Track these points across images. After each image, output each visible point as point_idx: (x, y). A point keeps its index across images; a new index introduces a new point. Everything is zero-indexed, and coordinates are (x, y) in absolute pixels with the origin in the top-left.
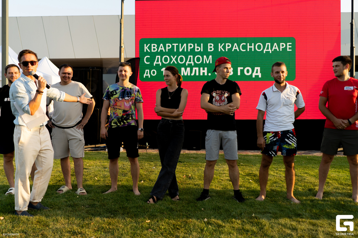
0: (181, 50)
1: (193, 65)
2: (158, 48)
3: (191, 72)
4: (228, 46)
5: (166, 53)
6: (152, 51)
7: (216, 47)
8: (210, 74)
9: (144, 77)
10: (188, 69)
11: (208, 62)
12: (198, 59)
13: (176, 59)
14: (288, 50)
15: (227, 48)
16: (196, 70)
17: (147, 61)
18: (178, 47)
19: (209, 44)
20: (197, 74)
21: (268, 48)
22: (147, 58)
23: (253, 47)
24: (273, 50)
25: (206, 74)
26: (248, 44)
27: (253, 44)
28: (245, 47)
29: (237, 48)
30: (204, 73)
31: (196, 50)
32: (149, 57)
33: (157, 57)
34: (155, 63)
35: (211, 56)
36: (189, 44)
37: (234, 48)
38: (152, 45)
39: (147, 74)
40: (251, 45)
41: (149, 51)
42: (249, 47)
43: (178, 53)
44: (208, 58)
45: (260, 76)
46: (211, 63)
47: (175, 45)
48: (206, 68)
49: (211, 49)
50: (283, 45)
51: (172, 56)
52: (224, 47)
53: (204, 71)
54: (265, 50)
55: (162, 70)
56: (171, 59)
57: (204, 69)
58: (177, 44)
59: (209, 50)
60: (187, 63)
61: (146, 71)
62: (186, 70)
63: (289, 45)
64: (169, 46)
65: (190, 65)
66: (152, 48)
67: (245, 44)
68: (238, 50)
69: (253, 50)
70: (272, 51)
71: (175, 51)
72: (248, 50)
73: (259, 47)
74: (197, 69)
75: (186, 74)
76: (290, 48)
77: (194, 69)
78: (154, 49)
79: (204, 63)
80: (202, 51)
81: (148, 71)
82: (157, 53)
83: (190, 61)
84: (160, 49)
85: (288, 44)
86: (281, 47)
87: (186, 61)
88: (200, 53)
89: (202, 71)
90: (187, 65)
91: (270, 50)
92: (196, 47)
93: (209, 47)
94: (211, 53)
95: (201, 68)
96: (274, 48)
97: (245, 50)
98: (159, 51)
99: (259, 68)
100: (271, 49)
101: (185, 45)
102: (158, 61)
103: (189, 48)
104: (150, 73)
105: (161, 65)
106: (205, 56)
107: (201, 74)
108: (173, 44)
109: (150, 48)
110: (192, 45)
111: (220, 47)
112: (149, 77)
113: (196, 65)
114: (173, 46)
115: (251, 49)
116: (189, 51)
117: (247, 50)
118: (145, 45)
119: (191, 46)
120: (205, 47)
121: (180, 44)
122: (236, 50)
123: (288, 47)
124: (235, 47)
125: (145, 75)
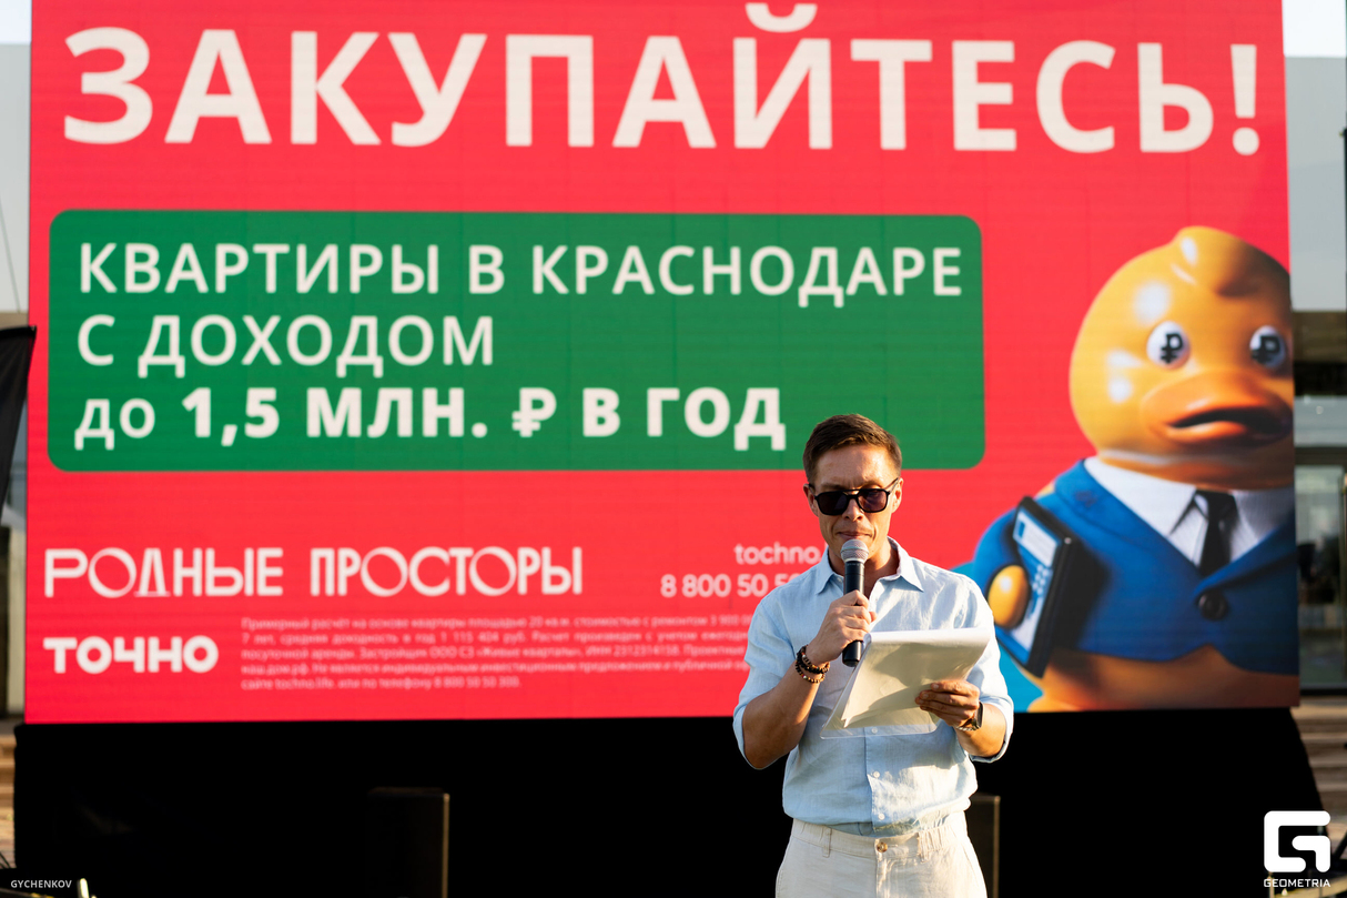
0: (304, 284)
1: (378, 372)
2: (165, 267)
3: (368, 415)
4: (591, 261)
5: (212, 303)
6: (132, 286)
7: (518, 269)
8: (480, 430)
9: (79, 444)
10: (351, 398)
11: (467, 358)
12: (411, 341)
13: (278, 340)
14: (940, 289)
15: (583, 273)
16: (394, 406)
17: (96, 348)
18: (286, 265)
19: (475, 252)
20: (405, 429)
21: (822, 279)
22: (97, 332)
23: (733, 270)
24: (852, 290)
25: (457, 429)
26: (708, 253)
27: (735, 253)
28: (687, 270)
29: (642, 276)
30: (443, 424)
31: (398, 287)
32: (108, 321)
33: (159, 322)
34: (147, 360)
35: (485, 325)
36: (356, 251)
37: (624, 276)
38: (132, 250)
39: (95, 424)
40: (722, 258)
41: (110, 287)
42: (710, 270)
43: (288, 303)
44: (468, 332)
45: (779, 443)
46: (487, 359)
47: (271, 251)
48: (457, 395)
49: (486, 279)
50: (909, 263)
51: (250, 322)
52: (566, 269)
53: (443, 411)
54: (807, 290)
55: (188, 403)
56: (245, 339)
57: (443, 399)
58: (284, 249)
59: (476, 287)
60: (346, 359)
61: (91, 405)
62: (334, 401)
63: (948, 262)
64: (232, 260)
65: (359, 376)
66: (132, 267)
67: (688, 251)
68: (649, 289)
69: (736, 288)
70: (847, 298)
71: (271, 286)
72: (708, 288)
73: (772, 271)
74: (404, 396)
75: (334, 430)
76: (949, 281)
77: (386, 396)
78: (142, 277)
79: (448, 359)
80: (433, 288)
81: (104, 405)
82: (159, 302)
83: (361, 349)
84: (177, 274)
85: (940, 254)
86: (900, 275)
87: (337, 348)
88: (419, 303)
89: (432, 411)
90: (341, 372)
91: (833, 289)
92: (399, 268)
93: (476, 269)
94: (485, 305)
95: (430, 395)
96: (857, 277)
97: (688, 290)
98: (171, 287)
99: (771, 396)
100: (844, 280)
101: (330, 253)
102: (163, 348)
103: (357, 272)
104: (115, 422)
105: (180, 372)
106: (451, 325)
107: (430, 429)
108: (259, 249)
109: (115, 267)
110: (376, 255)
111: (543, 269)
112: (110, 444)
113: (396, 375)
114: (258, 262)
115: (722, 281)
116: (355, 287)
117: (699, 284)
118: (86, 249)
119: (366, 260)
120: (455, 269)
121: (302, 251)
122: (634, 287)
123: (940, 271)
124: (633, 269)
125: (82, 433)
